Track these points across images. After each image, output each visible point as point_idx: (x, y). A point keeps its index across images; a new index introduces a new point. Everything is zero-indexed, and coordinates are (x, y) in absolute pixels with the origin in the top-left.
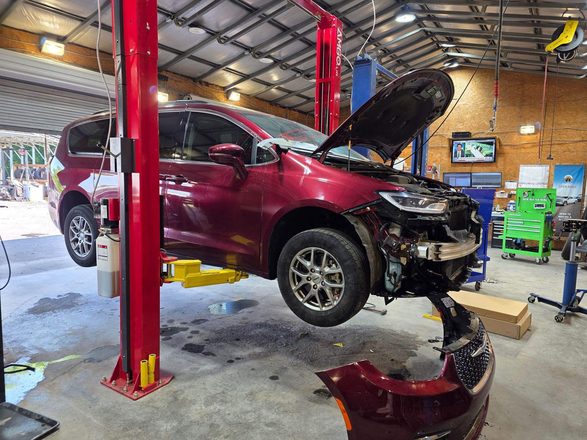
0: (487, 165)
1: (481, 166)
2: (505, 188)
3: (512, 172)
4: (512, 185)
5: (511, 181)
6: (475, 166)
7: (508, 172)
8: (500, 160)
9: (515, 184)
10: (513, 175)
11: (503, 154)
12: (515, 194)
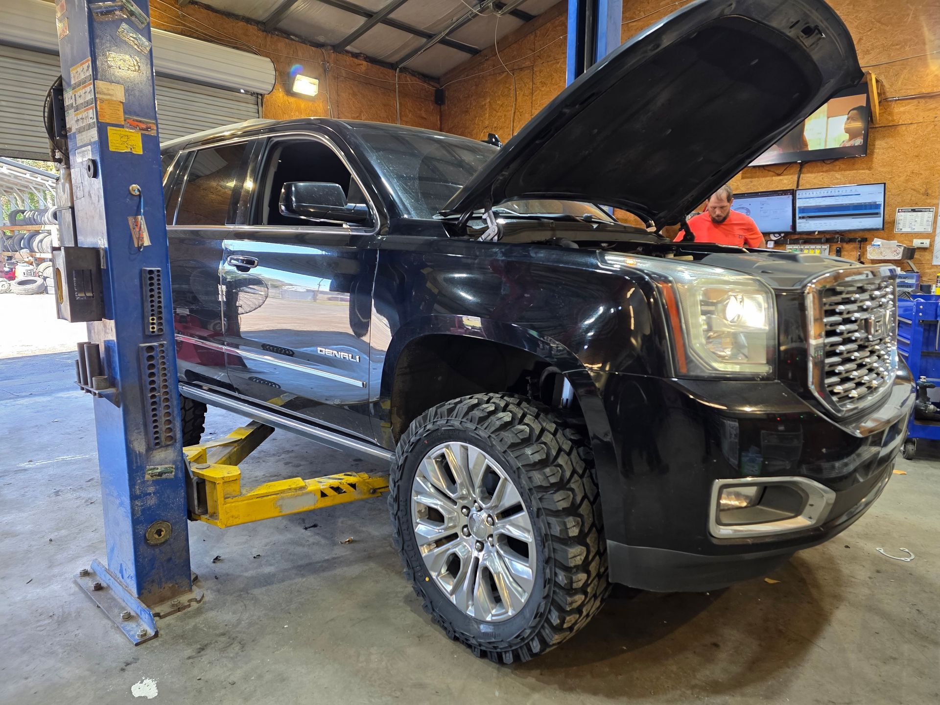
0: (843, 166)
1: (824, 169)
2: (896, 231)
3: (917, 183)
4: (919, 220)
5: (914, 211)
6: (809, 172)
7: (907, 181)
8: (882, 147)
9: (925, 219)
10: (923, 190)
11: (891, 128)
12: (925, 249)
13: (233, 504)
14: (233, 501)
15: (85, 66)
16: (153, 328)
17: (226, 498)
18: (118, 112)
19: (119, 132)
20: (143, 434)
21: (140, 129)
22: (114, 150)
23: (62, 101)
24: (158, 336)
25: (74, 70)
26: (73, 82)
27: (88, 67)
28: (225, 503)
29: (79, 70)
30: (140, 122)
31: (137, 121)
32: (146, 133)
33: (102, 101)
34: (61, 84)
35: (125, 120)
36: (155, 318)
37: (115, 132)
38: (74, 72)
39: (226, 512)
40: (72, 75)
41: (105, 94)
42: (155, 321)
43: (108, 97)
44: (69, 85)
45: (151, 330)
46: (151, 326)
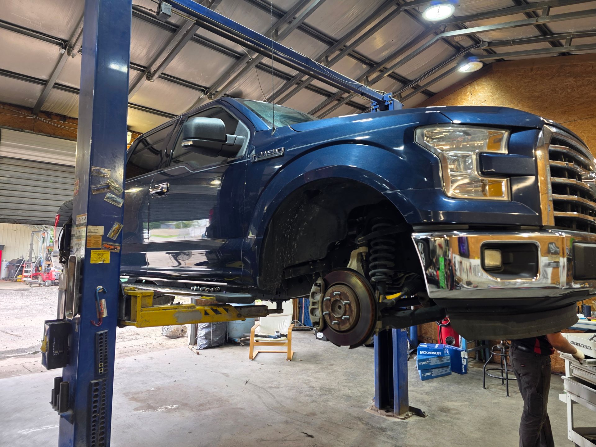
13: (147, 312)
14: (146, 309)
15: (84, 217)
16: (101, 370)
17: (142, 307)
18: (99, 242)
19: (98, 253)
20: (85, 442)
21: (110, 249)
22: (93, 263)
23: (71, 231)
24: (104, 374)
25: (78, 217)
26: (77, 223)
27: (85, 218)
28: (142, 310)
29: (81, 218)
30: (111, 245)
31: (109, 245)
32: (113, 251)
33: (90, 236)
34: (71, 222)
35: (102, 245)
36: (102, 363)
37: (95, 253)
38: (79, 218)
39: (141, 316)
40: (77, 219)
41: (92, 232)
42: (102, 366)
43: (94, 234)
44: (75, 224)
45: (100, 372)
46: (100, 369)
